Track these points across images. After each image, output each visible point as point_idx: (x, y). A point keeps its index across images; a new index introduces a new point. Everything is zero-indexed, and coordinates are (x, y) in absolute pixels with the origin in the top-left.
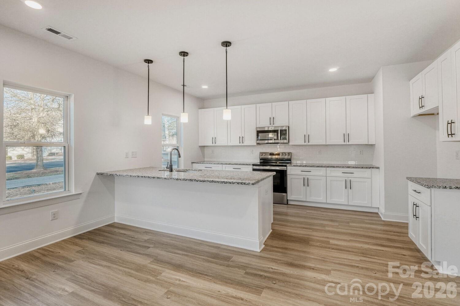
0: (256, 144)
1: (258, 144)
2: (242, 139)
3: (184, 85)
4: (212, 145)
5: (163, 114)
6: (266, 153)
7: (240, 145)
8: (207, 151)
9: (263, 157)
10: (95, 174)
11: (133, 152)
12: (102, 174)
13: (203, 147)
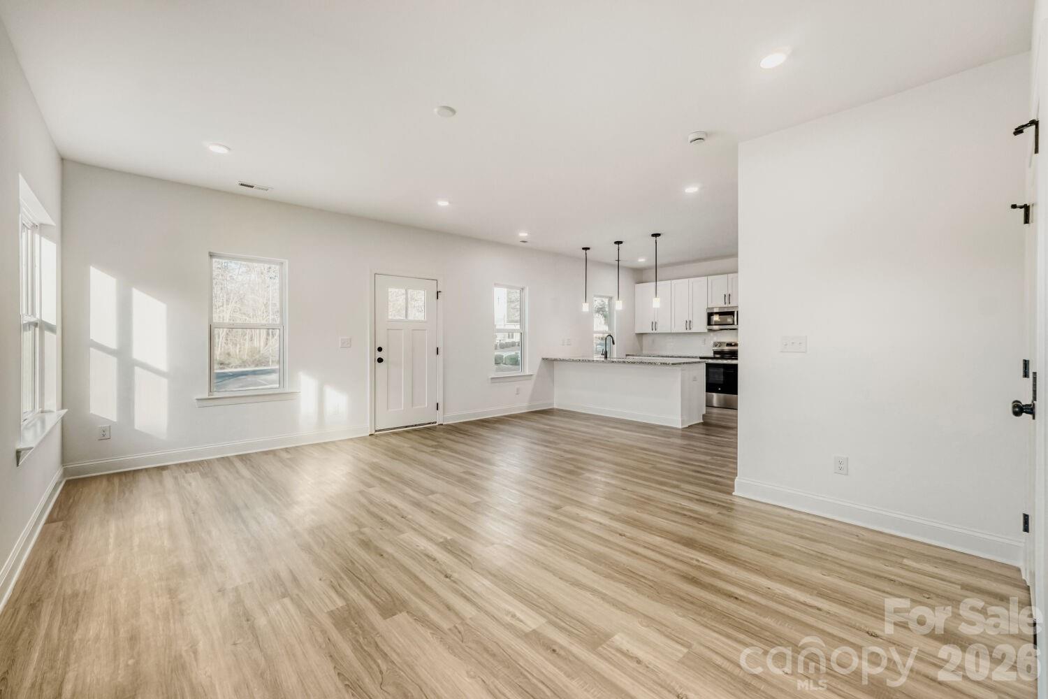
0: (706, 331)
1: (710, 330)
2: (689, 324)
3: (618, 260)
4: (652, 332)
5: (595, 296)
6: (721, 344)
7: (687, 331)
8: (646, 341)
9: (716, 348)
10: (540, 359)
11: (569, 340)
12: (547, 359)
13: (641, 335)
